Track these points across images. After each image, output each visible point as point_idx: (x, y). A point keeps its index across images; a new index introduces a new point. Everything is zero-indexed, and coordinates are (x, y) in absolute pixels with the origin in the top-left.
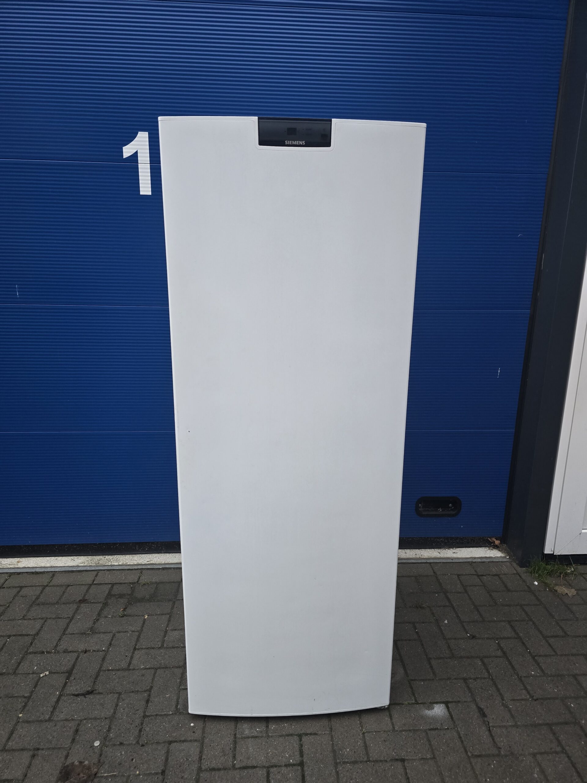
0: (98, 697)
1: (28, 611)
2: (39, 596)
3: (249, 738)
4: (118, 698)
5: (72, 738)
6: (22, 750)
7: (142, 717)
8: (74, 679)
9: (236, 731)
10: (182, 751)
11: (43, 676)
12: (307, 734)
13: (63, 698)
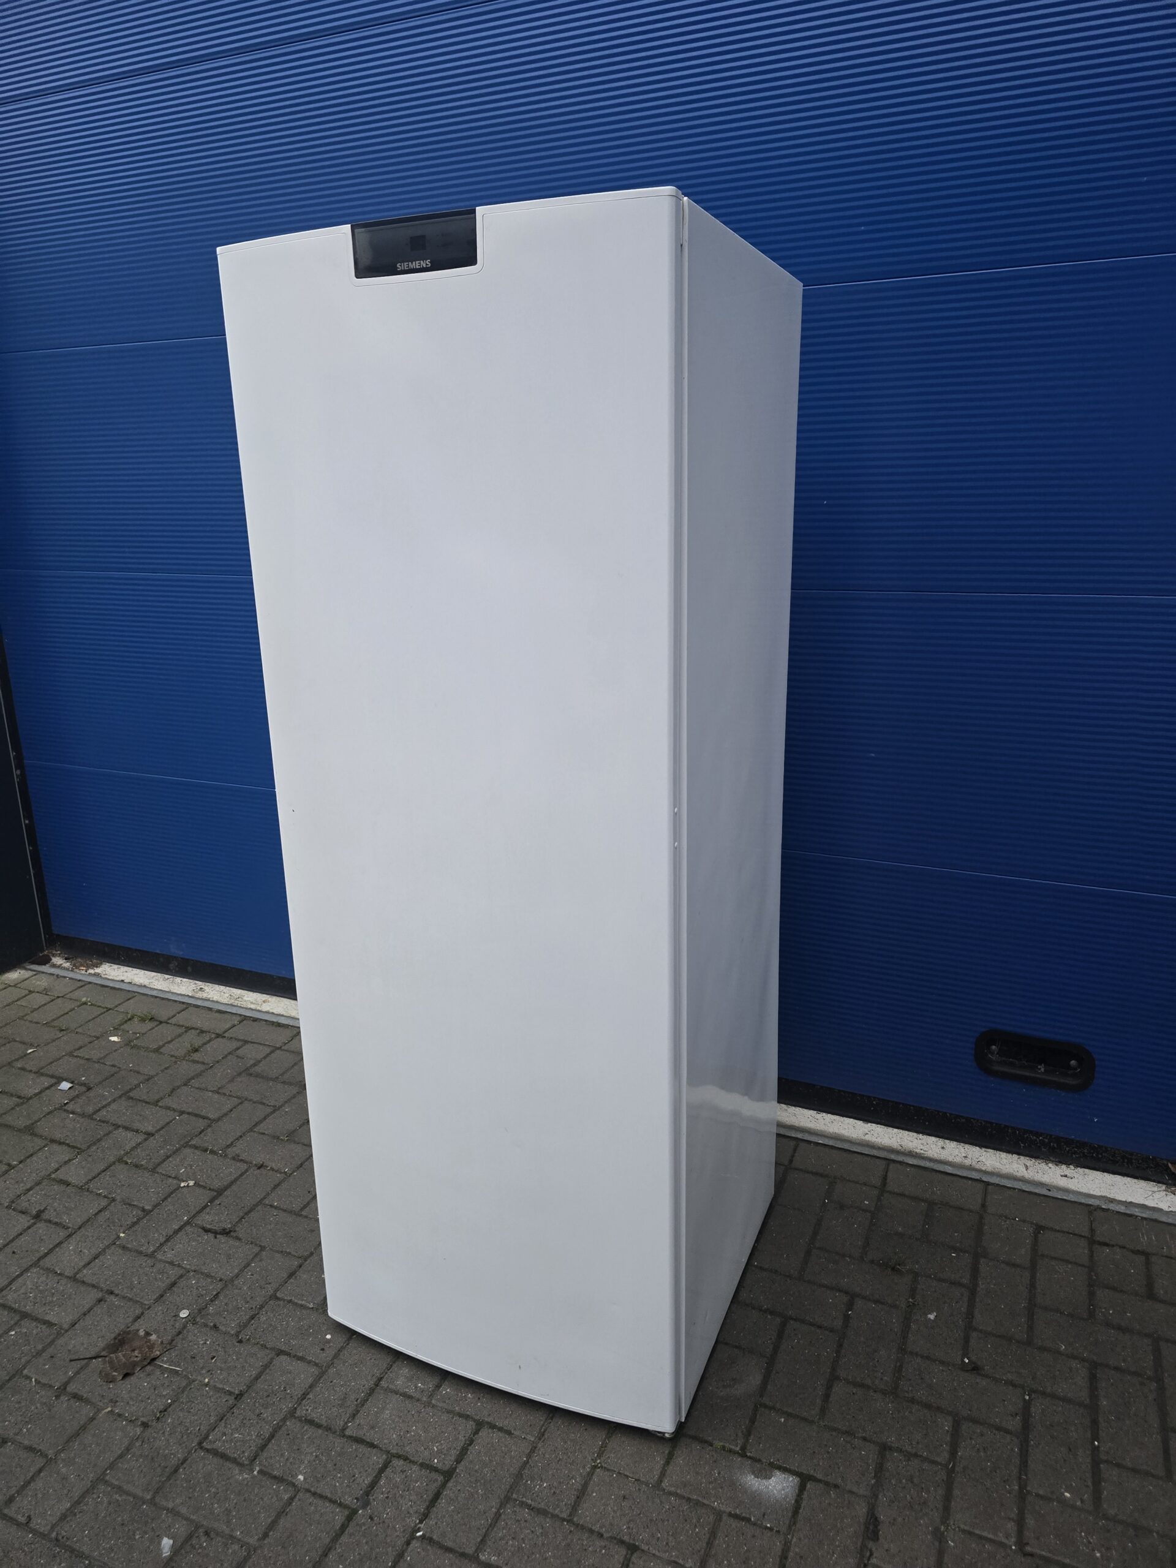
0: (231, 1242)
1: (232, 1080)
2: (260, 1062)
3: (397, 1394)
4: (256, 1255)
5: (160, 1293)
6: (93, 1286)
7: (268, 1297)
8: (220, 1204)
9: (386, 1373)
10: (287, 1372)
11: (184, 1186)
12: (492, 1426)
13: (188, 1228)
